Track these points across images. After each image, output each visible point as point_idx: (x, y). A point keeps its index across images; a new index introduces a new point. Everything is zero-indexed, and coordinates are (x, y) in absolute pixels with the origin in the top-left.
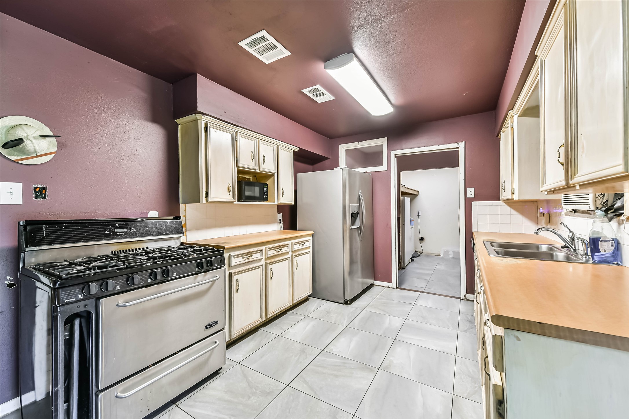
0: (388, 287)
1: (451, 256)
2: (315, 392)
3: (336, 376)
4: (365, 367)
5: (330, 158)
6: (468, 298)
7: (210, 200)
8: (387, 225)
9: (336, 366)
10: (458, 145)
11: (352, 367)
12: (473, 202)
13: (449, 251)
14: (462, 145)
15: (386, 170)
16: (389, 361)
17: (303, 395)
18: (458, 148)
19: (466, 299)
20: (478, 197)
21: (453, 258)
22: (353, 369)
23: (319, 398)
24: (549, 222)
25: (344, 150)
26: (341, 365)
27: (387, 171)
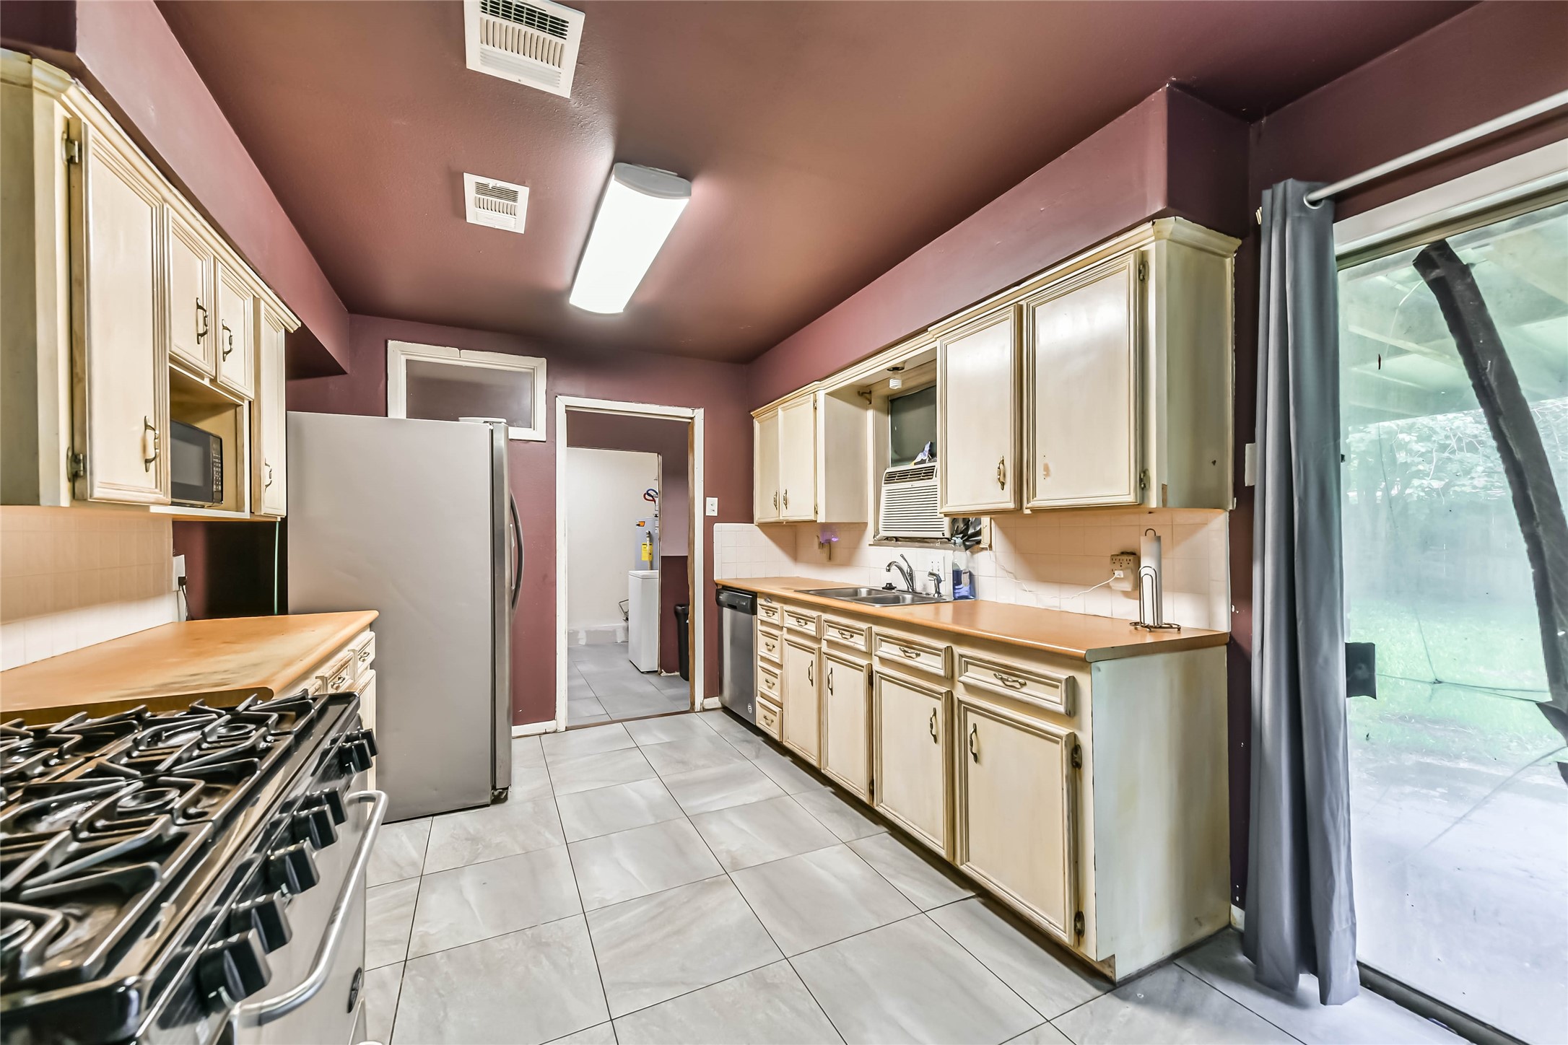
0: (546, 733)
1: (583, 642)
2: (683, 983)
3: (678, 932)
4: (706, 884)
5: (348, 372)
6: (706, 708)
7: (99, 492)
8: (545, 576)
9: (654, 918)
10: (693, 412)
11: (685, 900)
12: (716, 524)
13: (578, 632)
14: (699, 414)
15: (545, 440)
16: (725, 854)
17: (669, 1004)
18: (692, 418)
19: (704, 710)
20: (724, 516)
21: (587, 645)
22: (688, 901)
23: (703, 984)
24: (830, 559)
25: (403, 359)
26: (661, 910)
27: (545, 442)
